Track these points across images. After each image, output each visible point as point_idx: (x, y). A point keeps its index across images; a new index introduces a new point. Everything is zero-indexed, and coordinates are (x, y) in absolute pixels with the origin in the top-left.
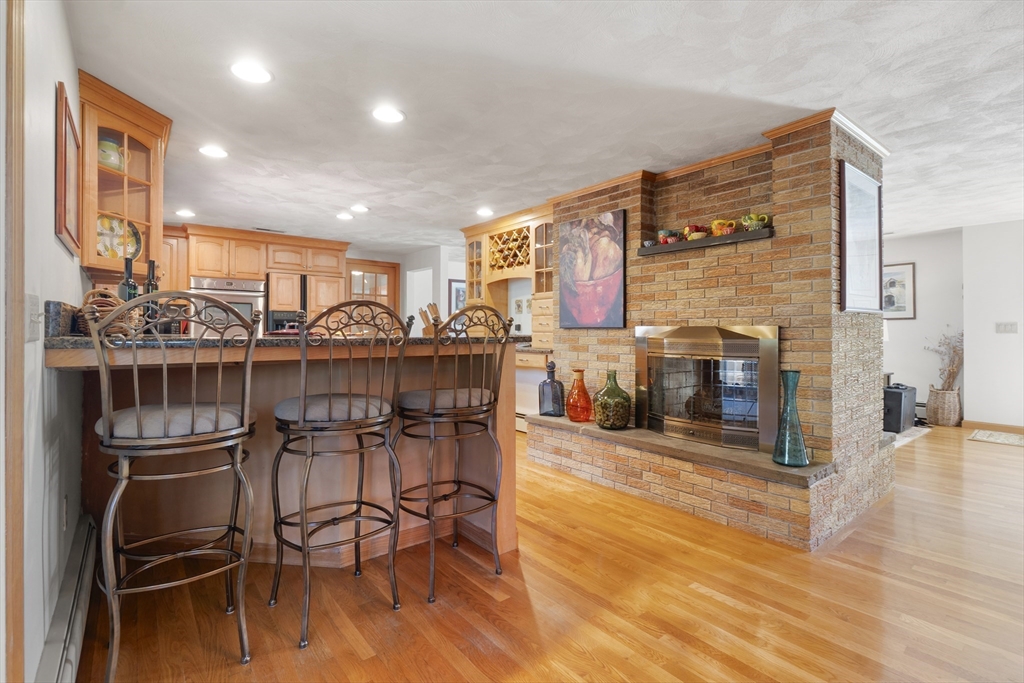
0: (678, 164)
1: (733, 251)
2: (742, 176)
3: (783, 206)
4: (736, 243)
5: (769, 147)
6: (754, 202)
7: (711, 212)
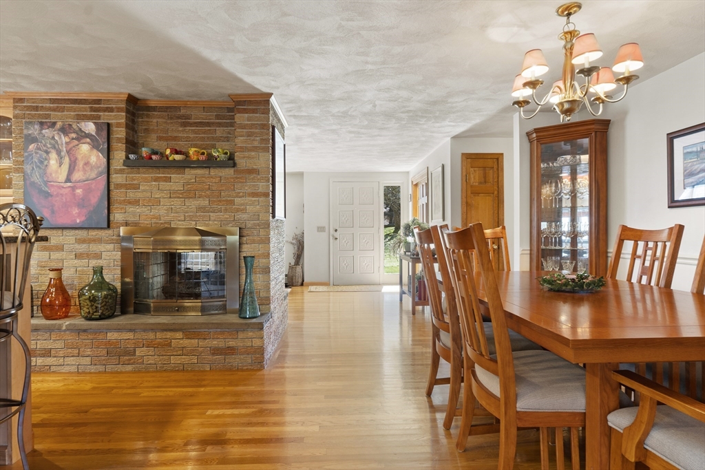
0: (161, 97)
1: (207, 173)
2: (210, 119)
3: (241, 147)
4: (209, 167)
5: (232, 105)
6: (219, 139)
7: (187, 141)
